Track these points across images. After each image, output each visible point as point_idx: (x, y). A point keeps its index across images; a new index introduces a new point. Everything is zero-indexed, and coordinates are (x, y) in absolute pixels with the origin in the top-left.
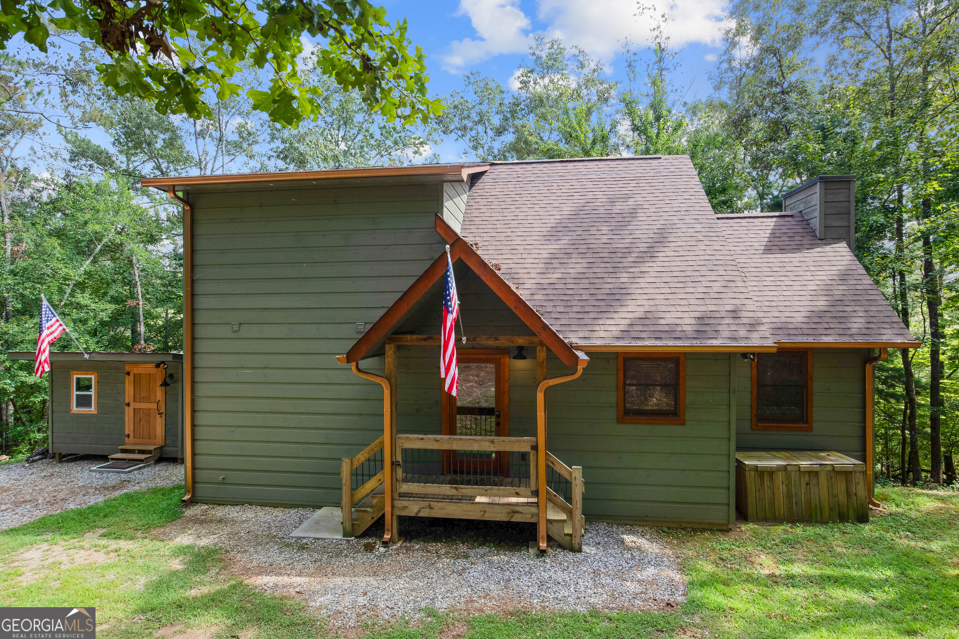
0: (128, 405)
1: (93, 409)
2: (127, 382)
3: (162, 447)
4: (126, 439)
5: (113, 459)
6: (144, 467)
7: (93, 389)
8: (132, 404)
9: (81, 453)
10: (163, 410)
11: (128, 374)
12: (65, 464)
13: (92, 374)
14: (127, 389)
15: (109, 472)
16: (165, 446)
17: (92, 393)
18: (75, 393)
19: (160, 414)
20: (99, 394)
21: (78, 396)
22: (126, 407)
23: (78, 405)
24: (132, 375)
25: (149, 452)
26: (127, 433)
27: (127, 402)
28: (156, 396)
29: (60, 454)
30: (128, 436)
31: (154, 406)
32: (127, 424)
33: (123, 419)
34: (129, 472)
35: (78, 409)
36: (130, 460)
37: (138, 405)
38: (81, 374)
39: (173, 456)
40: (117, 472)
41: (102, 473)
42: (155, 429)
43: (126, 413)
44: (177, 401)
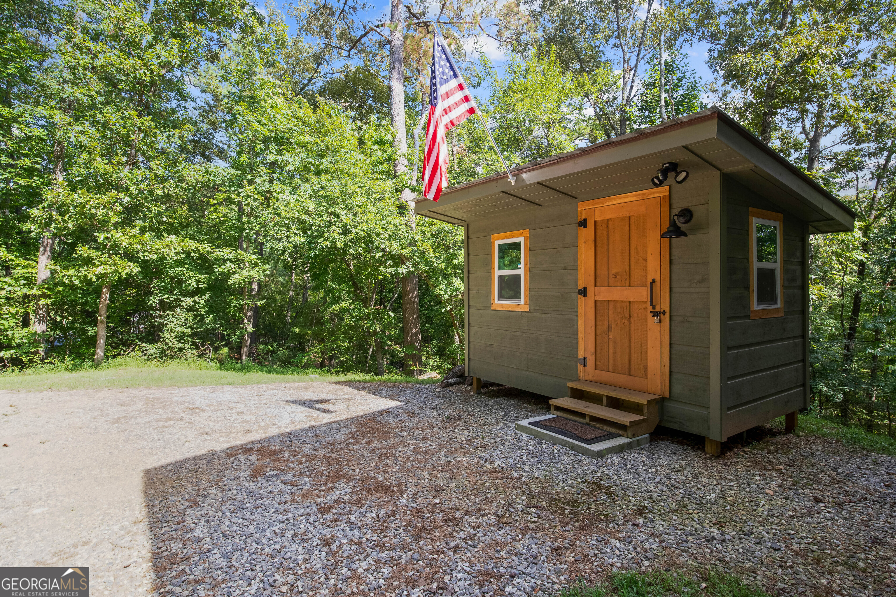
0: (584, 292)
1: (522, 301)
2: (581, 243)
3: (663, 399)
4: (581, 368)
5: (558, 408)
6: (628, 447)
7: (522, 265)
8: (591, 290)
9: (508, 384)
10: (664, 305)
11: (583, 224)
12: (483, 399)
13: (521, 235)
14: (580, 259)
15: (555, 442)
16: (669, 399)
17: (521, 271)
18: (498, 273)
19: (655, 314)
20: (531, 273)
21: (501, 278)
22: (581, 298)
23: (502, 295)
24: (591, 224)
25: (635, 408)
26: (581, 355)
27: (581, 285)
28: (645, 270)
29: (479, 380)
30: (584, 362)
31: (644, 294)
32: (581, 336)
33: (573, 323)
34: (600, 455)
35: (501, 302)
36: (594, 419)
37: (606, 293)
38: (505, 238)
39: (694, 429)
40: (572, 447)
41: (540, 439)
42: (644, 352)
43: (581, 310)
44: (704, 280)
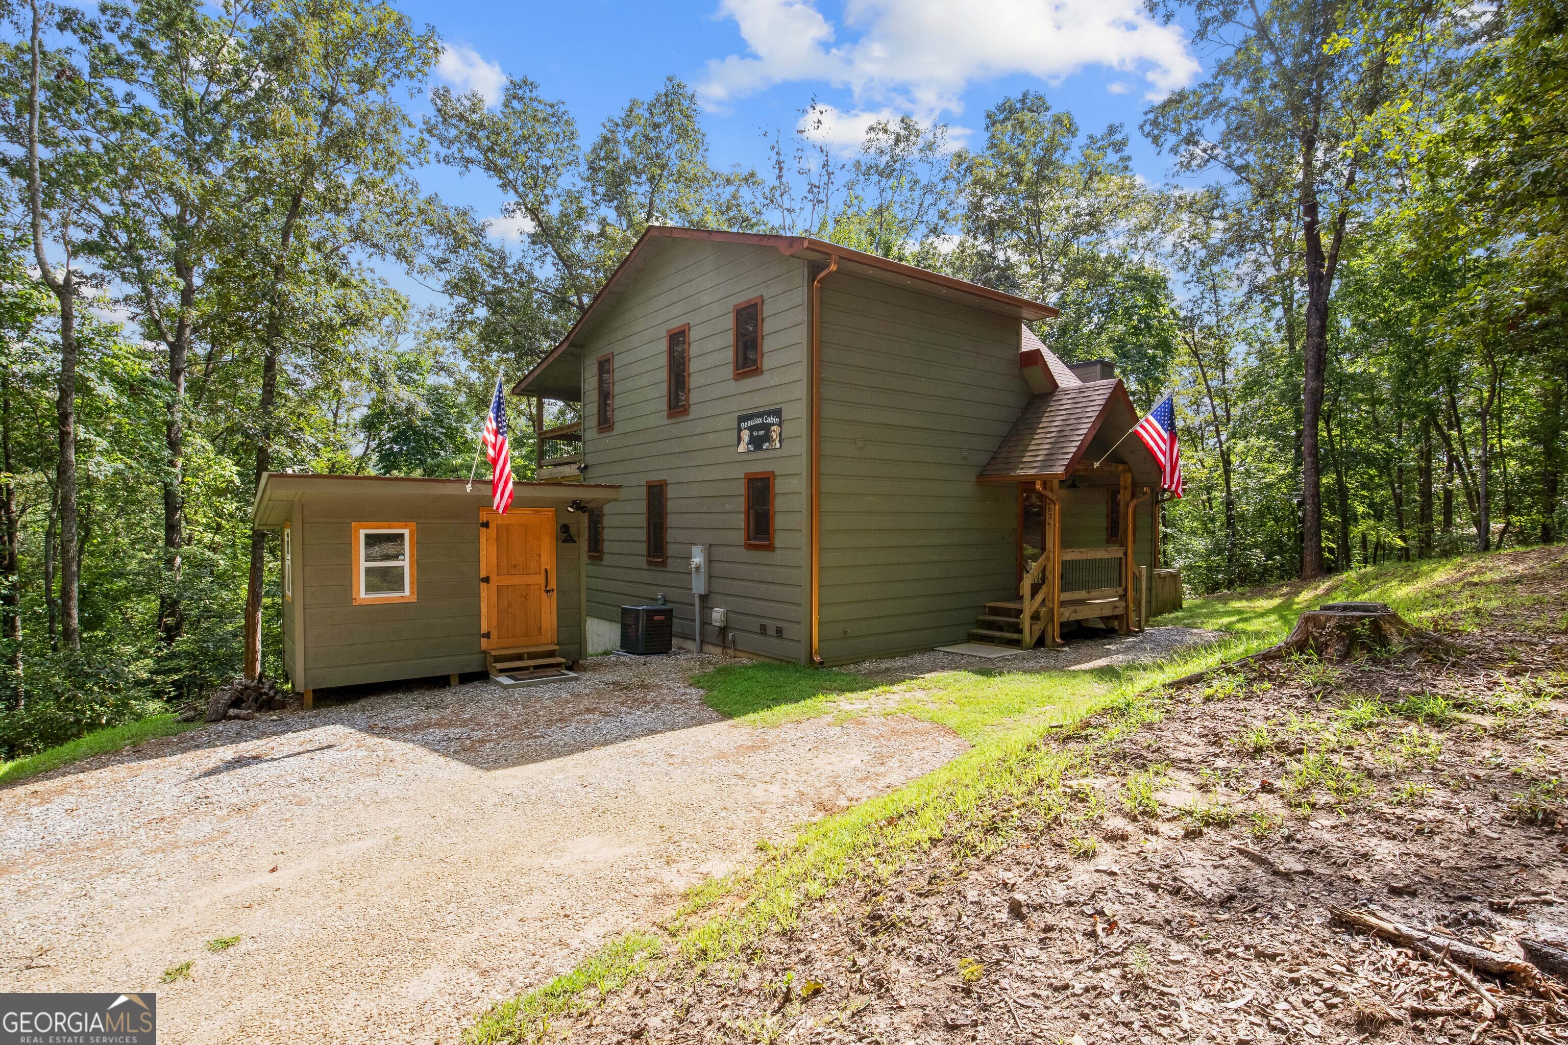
0: (487, 580)
1: (407, 592)
2: (483, 540)
3: (556, 646)
4: (483, 640)
7: (407, 556)
8: (494, 579)
10: (553, 585)
11: (486, 525)
13: (405, 527)
14: (483, 553)
16: (558, 644)
17: (405, 563)
18: (363, 565)
19: (547, 592)
20: (420, 565)
21: (368, 571)
22: (483, 585)
23: (369, 588)
24: (493, 526)
26: (484, 630)
27: (483, 574)
28: (540, 561)
30: (487, 635)
32: (484, 615)
33: (475, 606)
35: (370, 595)
37: (506, 581)
38: (379, 527)
42: (538, 619)
43: (484, 594)
44: (576, 568)
